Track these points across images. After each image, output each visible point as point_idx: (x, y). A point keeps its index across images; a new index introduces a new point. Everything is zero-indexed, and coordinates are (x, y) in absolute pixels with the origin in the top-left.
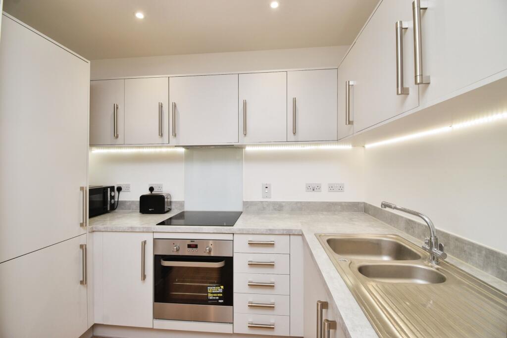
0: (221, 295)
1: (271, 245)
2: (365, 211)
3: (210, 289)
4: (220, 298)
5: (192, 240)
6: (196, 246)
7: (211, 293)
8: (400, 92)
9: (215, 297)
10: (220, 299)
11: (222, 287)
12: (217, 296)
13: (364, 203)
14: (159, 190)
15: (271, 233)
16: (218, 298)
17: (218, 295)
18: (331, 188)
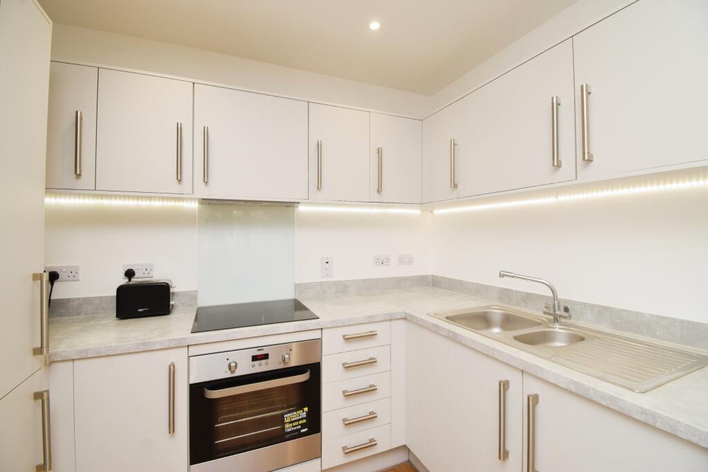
0: (305, 421)
1: (372, 335)
2: (434, 285)
3: (288, 417)
4: (303, 426)
5: (260, 348)
6: (266, 357)
7: (290, 423)
8: (556, 164)
9: (296, 426)
10: (302, 428)
11: (306, 409)
12: (299, 425)
13: (433, 276)
14: (146, 275)
15: (371, 320)
16: (300, 427)
17: (301, 422)
18: (401, 261)
